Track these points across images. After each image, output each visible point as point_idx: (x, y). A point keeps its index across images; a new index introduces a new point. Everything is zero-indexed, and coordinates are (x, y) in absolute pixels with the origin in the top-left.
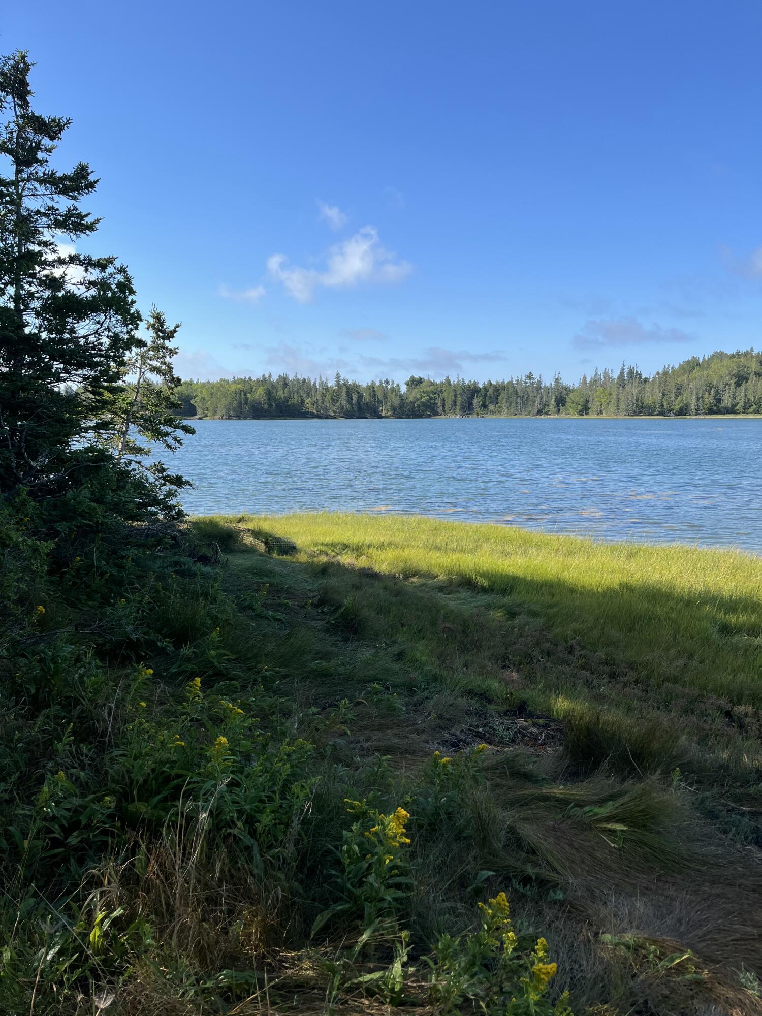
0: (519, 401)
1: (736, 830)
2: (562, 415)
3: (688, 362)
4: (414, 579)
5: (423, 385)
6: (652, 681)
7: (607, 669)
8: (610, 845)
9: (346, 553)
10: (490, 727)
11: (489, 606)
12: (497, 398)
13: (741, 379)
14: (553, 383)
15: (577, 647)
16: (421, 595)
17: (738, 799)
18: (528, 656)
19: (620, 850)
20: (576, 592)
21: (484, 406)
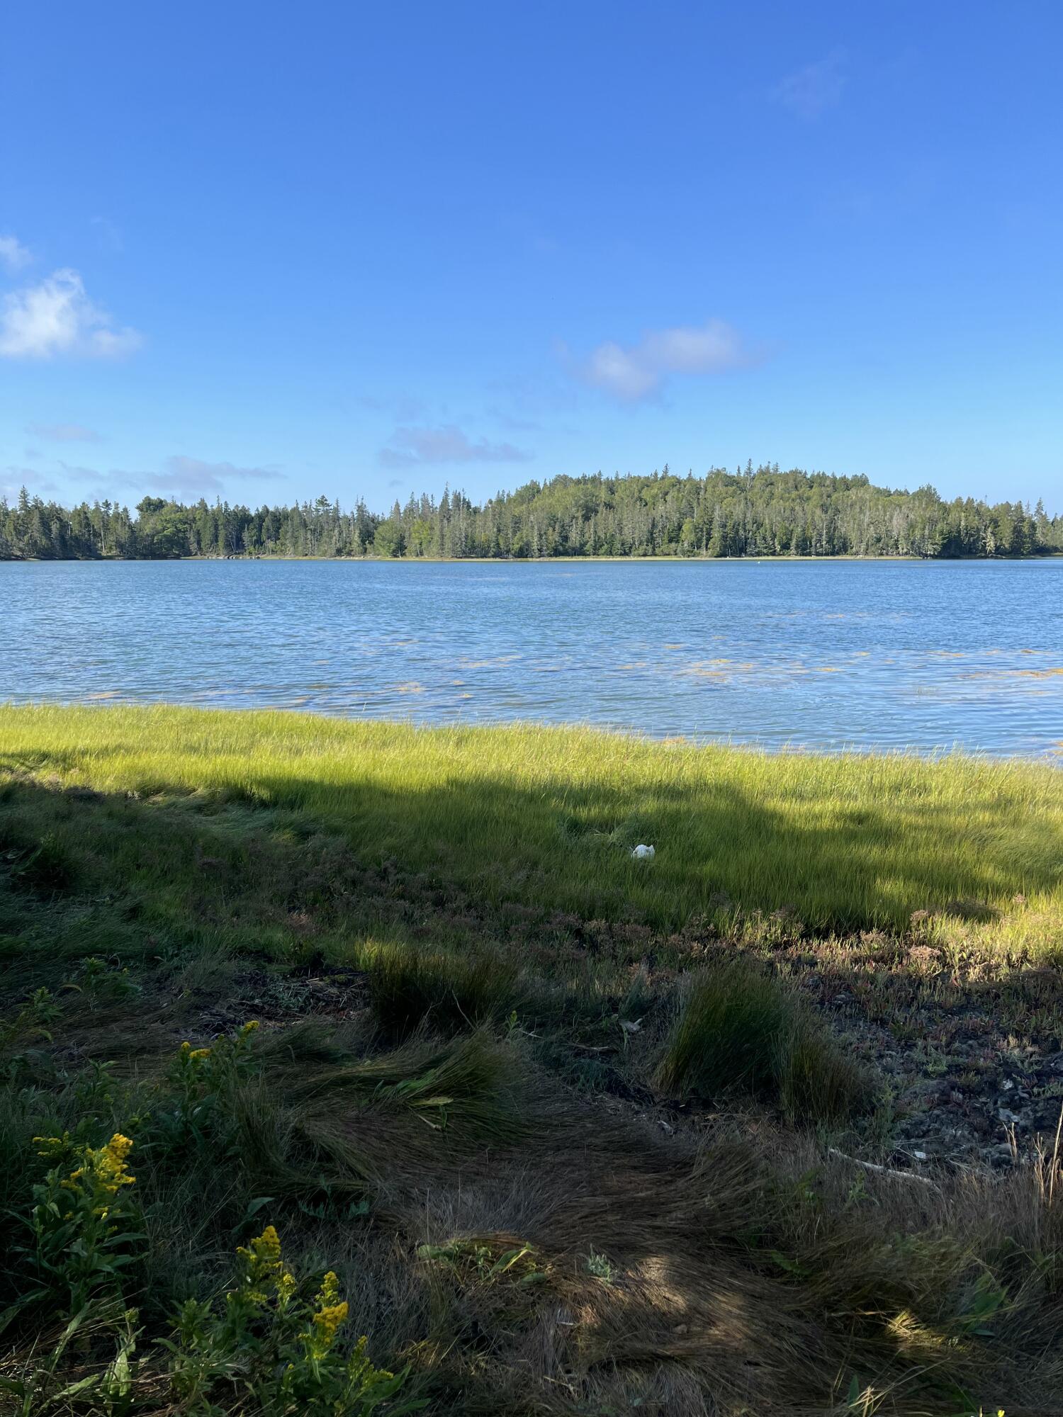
0: (309, 536)
1: (585, 1078)
2: (369, 557)
3: (527, 488)
4: (158, 798)
5: (165, 510)
6: (488, 903)
7: (430, 894)
8: (430, 1127)
9: (46, 767)
10: (271, 996)
11: (271, 827)
12: (277, 532)
13: (589, 512)
14: (355, 512)
15: (391, 869)
16: (167, 820)
17: (587, 1038)
18: (326, 890)
19: (443, 1131)
20: (391, 796)
21: (259, 542)
